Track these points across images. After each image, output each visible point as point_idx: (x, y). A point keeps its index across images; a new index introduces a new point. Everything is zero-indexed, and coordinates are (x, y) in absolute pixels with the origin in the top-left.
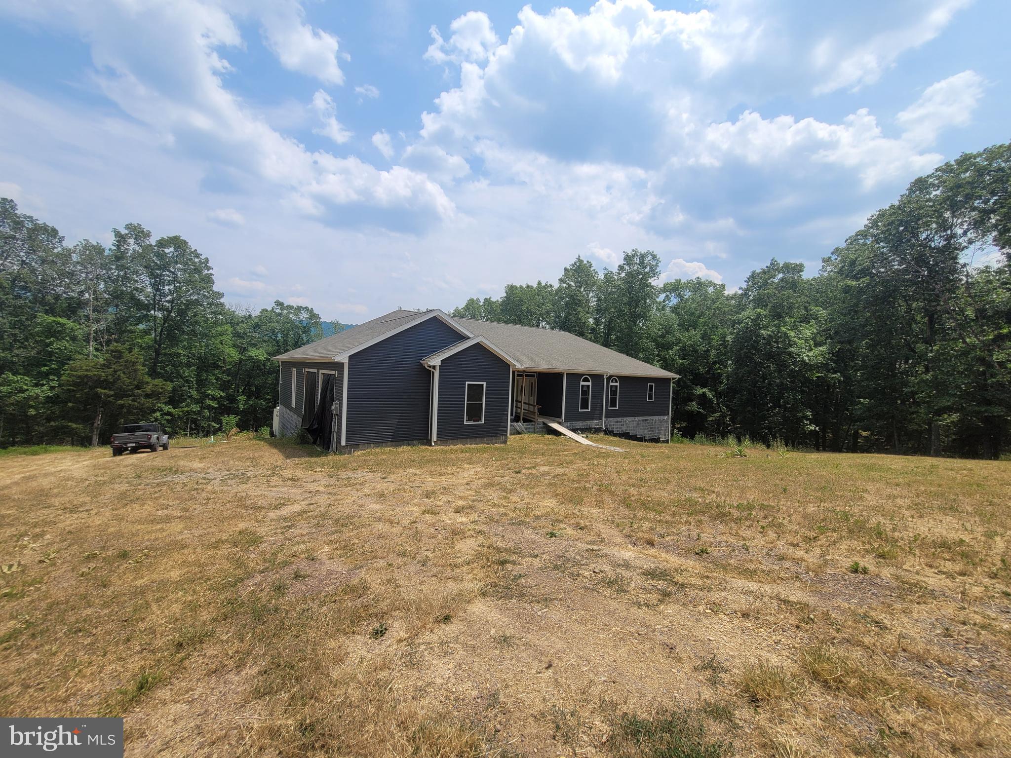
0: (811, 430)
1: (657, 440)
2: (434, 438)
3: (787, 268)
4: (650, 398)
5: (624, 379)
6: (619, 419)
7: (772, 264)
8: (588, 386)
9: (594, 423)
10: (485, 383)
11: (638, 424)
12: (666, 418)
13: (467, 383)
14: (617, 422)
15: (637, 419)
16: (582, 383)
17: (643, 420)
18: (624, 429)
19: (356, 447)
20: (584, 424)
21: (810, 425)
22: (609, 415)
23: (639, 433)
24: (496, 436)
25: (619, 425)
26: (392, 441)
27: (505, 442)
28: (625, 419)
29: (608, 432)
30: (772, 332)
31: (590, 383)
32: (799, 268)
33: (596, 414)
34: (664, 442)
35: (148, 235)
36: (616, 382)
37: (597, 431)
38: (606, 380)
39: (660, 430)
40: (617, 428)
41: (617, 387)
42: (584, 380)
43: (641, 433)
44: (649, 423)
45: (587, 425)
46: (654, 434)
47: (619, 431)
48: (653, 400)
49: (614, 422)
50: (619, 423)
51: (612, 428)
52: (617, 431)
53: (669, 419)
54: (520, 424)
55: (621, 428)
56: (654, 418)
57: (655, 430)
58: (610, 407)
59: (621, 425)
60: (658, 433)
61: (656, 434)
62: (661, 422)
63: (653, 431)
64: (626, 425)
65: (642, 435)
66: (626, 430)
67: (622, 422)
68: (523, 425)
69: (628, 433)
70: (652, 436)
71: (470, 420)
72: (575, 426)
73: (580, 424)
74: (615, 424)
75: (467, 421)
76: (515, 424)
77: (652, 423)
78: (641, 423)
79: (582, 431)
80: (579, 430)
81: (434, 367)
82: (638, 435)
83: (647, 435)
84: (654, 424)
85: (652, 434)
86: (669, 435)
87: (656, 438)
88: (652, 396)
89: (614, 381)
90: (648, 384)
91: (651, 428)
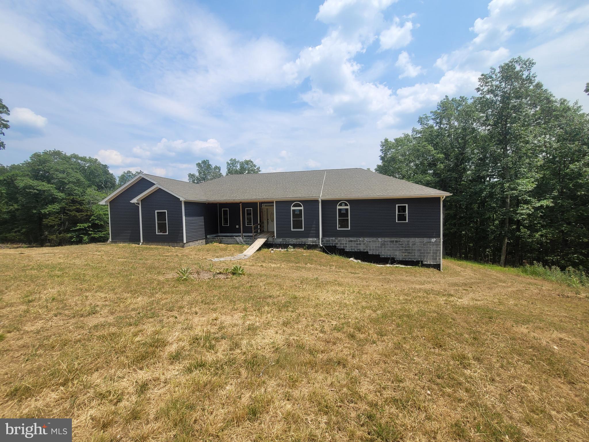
1: (416, 263)
2: (142, 241)
4: (402, 217)
5: (357, 203)
6: (354, 239)
8: (301, 210)
9: (310, 241)
10: (166, 211)
11: (382, 245)
12: (433, 240)
13: (156, 211)
14: (351, 241)
15: (380, 240)
17: (392, 242)
18: (362, 248)
19: (115, 242)
20: (298, 240)
22: (328, 234)
23: (384, 253)
24: (176, 242)
25: (353, 244)
26: (129, 241)
27: (183, 246)
28: (362, 239)
29: (330, 249)
31: (302, 208)
33: (312, 232)
34: (428, 266)
36: (346, 205)
37: (312, 247)
38: (320, 204)
39: (424, 253)
40: (352, 246)
41: (347, 210)
42: (295, 206)
43: (389, 254)
44: (403, 244)
45: (302, 242)
46: (412, 256)
47: (354, 249)
48: (407, 221)
49: (347, 241)
50: (353, 243)
51: (343, 246)
52: (352, 249)
53: (440, 242)
54: (241, 238)
55: (358, 247)
56: (412, 240)
57: (414, 253)
58: (339, 228)
59: (357, 244)
60: (420, 256)
61: (416, 257)
62: (424, 245)
63: (409, 253)
64: (364, 244)
65: (390, 255)
66: (364, 250)
67: (357, 241)
68: (243, 239)
69: (367, 252)
70: (410, 258)
71: (161, 232)
72: (288, 242)
73: (294, 241)
74: (347, 243)
75: (158, 232)
76: (237, 238)
77: (408, 244)
78: (388, 244)
79: (295, 246)
80: (291, 245)
81: (139, 204)
82: (384, 255)
83: (399, 255)
84: (411, 245)
85: (409, 256)
86: (440, 259)
87: (415, 260)
88: (406, 217)
89: (343, 204)
90: (397, 205)
91: (407, 250)
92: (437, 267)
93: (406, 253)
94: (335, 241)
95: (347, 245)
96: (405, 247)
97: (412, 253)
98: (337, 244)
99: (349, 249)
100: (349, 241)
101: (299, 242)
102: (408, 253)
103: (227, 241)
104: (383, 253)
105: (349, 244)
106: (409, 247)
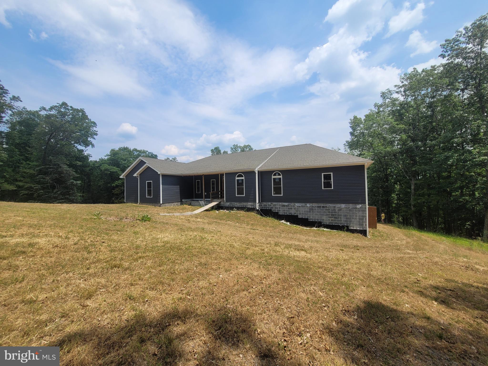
2: (139, 202)
4: (327, 185)
5: (288, 173)
6: (286, 204)
8: (243, 180)
9: (249, 205)
10: (152, 181)
11: (310, 209)
12: (359, 206)
13: (146, 182)
14: (284, 206)
15: (308, 205)
16: (237, 178)
17: (319, 207)
18: (293, 212)
19: (127, 202)
23: (312, 217)
24: (157, 203)
25: (286, 209)
27: (160, 206)
28: (292, 204)
31: (243, 178)
33: (251, 198)
34: (353, 231)
36: (279, 175)
37: (250, 209)
39: (350, 218)
40: (284, 210)
41: (280, 179)
42: (238, 176)
43: (316, 218)
44: (329, 210)
45: (244, 205)
46: (339, 221)
47: (286, 213)
48: (332, 188)
49: (280, 206)
50: (285, 207)
51: (278, 210)
52: (284, 213)
53: (366, 208)
54: (203, 202)
55: (289, 211)
56: (338, 205)
57: (341, 218)
58: (274, 194)
59: (289, 209)
60: (346, 221)
61: (342, 222)
62: (350, 210)
63: (336, 218)
64: (295, 209)
65: (318, 220)
66: (295, 213)
67: (289, 206)
69: (297, 216)
70: (336, 223)
72: (234, 205)
73: (237, 204)
74: (281, 207)
75: (148, 196)
76: (201, 202)
77: (335, 210)
78: (315, 209)
79: (238, 208)
80: (236, 207)
81: (138, 177)
83: (326, 220)
84: (337, 211)
85: (335, 220)
87: (341, 225)
88: (331, 184)
89: (277, 174)
90: (323, 174)
91: (333, 215)
92: (364, 233)
93: (332, 218)
94: (271, 205)
95: (281, 209)
96: (332, 212)
97: (338, 218)
98: (272, 208)
99: (282, 213)
100: (282, 206)
101: (242, 205)
102: (334, 218)
103: (194, 204)
104: (311, 217)
105: (282, 208)
106: (336, 212)
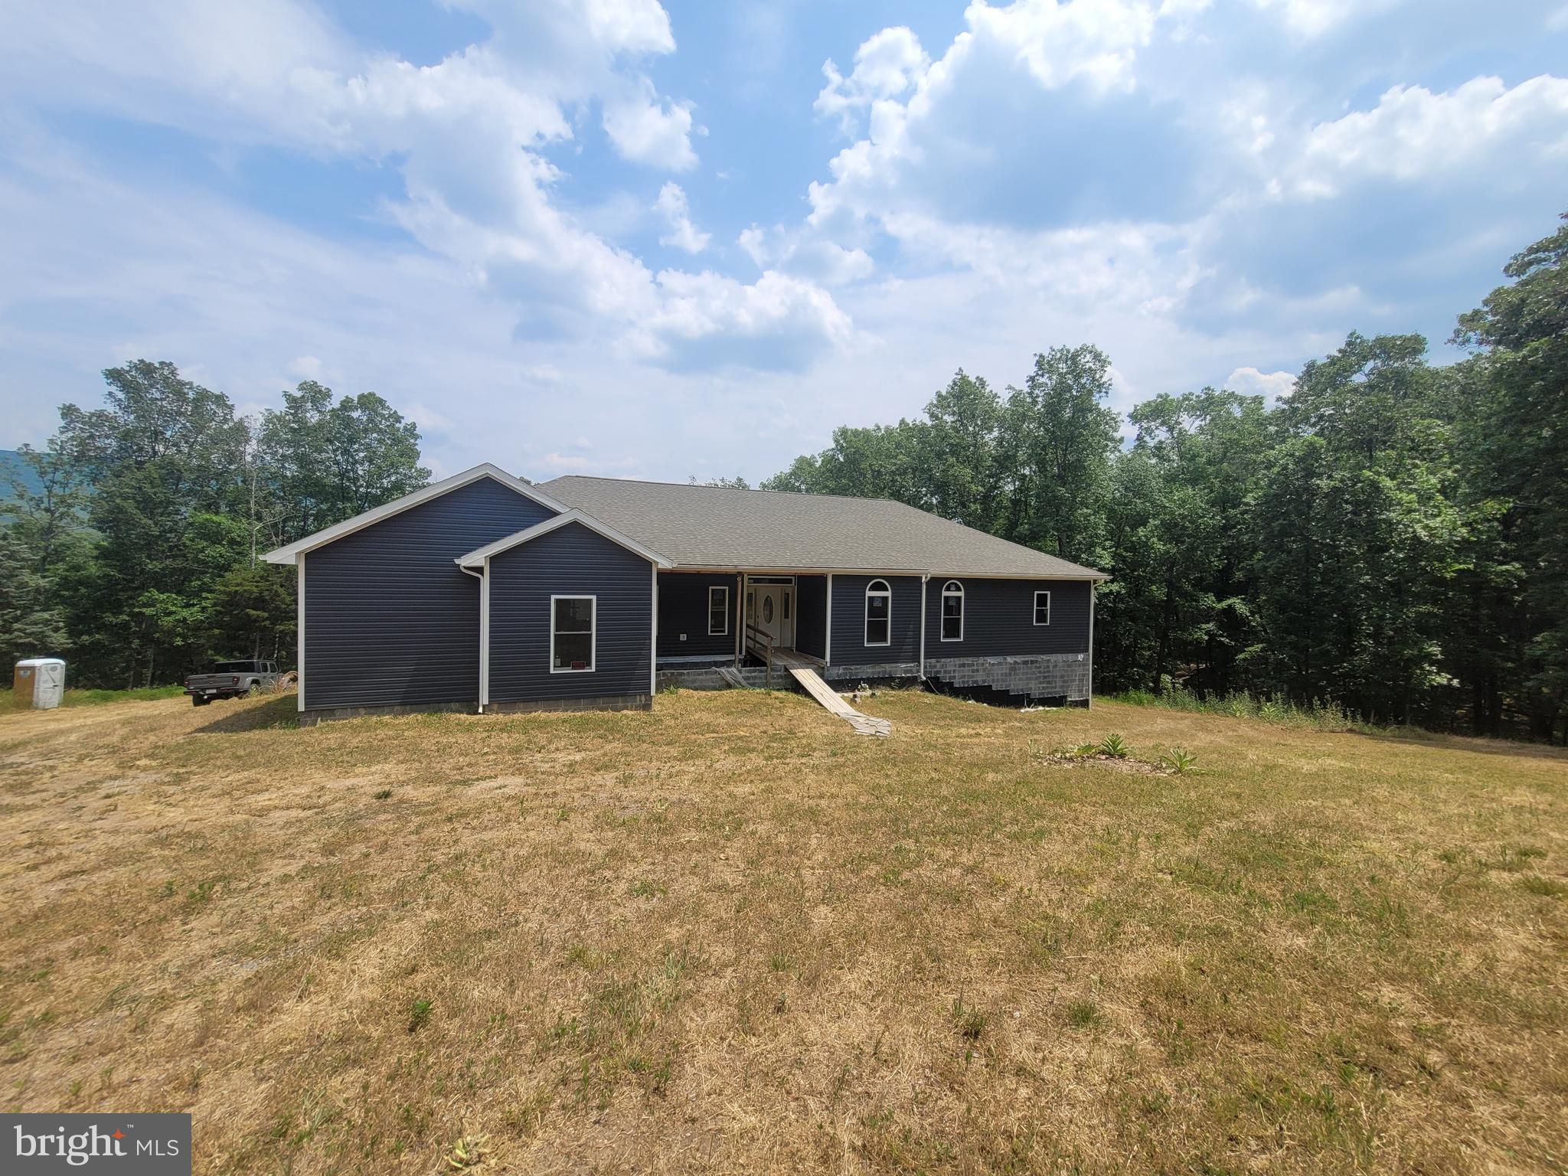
0: (1441, 685)
1: (1059, 701)
2: (484, 698)
3: (1385, 347)
4: (1041, 617)
5: (974, 585)
6: (968, 660)
7: (1349, 344)
8: (886, 598)
9: (901, 669)
10: (594, 598)
11: (1012, 669)
12: (1080, 657)
13: (553, 597)
14: (963, 665)
15: (1010, 659)
16: (869, 593)
17: (1025, 663)
18: (980, 678)
19: (328, 713)
20: (878, 669)
21: (1438, 673)
22: (936, 651)
23: (1016, 686)
24: (622, 695)
25: (967, 671)
26: (401, 704)
27: (647, 707)
28: (981, 660)
29: (935, 685)
30: (1342, 481)
31: (888, 594)
32: (1413, 346)
33: (905, 650)
34: (1076, 704)
35: (328, 395)
36: (958, 589)
37: (907, 683)
38: (924, 587)
39: (1066, 682)
40: (964, 676)
41: (959, 599)
42: (874, 588)
43: (1022, 687)
44: (1040, 667)
45: (886, 672)
46: (1053, 688)
47: (969, 682)
48: (1048, 624)
49: (956, 665)
50: (966, 668)
51: (950, 678)
52: (964, 682)
53: (1088, 660)
54: (733, 670)
55: (973, 677)
56: (1053, 658)
57: (1056, 682)
58: (944, 637)
59: (973, 671)
60: (1063, 687)
61: (1058, 689)
62: (1069, 666)
63: (1049, 682)
64: (984, 670)
65: (1022, 690)
66: (984, 681)
67: (974, 665)
68: (740, 672)
69: (993, 686)
70: (1048, 693)
71: (563, 665)
72: (858, 674)
73: (868, 671)
74: (957, 669)
75: (557, 666)
76: (723, 670)
77: (1048, 667)
78: (1020, 669)
79: (873, 682)
80: (864, 681)
81: (481, 571)
82: (1013, 691)
83: (1036, 689)
84: (1051, 669)
85: (1049, 688)
86: (1088, 690)
87: (1057, 696)
88: (1046, 615)
89: (954, 587)
90: (1036, 593)
91: (1045, 677)
92: (1085, 704)
93: (1044, 683)
94: (935, 666)
95: (957, 674)
96: (1044, 672)
97: (1053, 683)
98: (939, 672)
100: (961, 666)
101: (879, 673)
102: (1047, 683)
104: (1012, 687)
105: (959, 672)
106: (1049, 671)
